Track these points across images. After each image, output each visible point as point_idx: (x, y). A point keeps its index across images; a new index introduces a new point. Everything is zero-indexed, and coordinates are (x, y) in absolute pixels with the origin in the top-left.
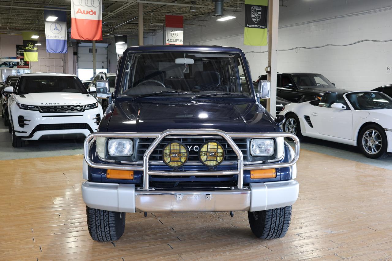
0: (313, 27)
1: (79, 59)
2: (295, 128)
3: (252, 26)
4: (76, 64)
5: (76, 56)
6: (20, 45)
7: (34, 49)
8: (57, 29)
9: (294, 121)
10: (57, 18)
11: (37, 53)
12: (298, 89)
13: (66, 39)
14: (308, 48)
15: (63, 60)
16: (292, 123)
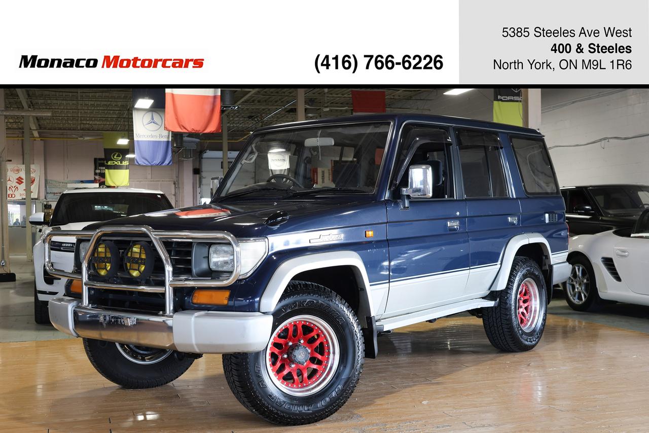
0: (633, 96)
1: (204, 181)
2: (586, 285)
3: (509, 98)
4: (198, 190)
5: (198, 176)
6: (100, 159)
7: (123, 164)
8: (153, 122)
9: (583, 270)
10: (152, 101)
11: (128, 171)
12: (602, 216)
13: (170, 140)
14: (626, 139)
15: (175, 184)
16: (580, 275)
